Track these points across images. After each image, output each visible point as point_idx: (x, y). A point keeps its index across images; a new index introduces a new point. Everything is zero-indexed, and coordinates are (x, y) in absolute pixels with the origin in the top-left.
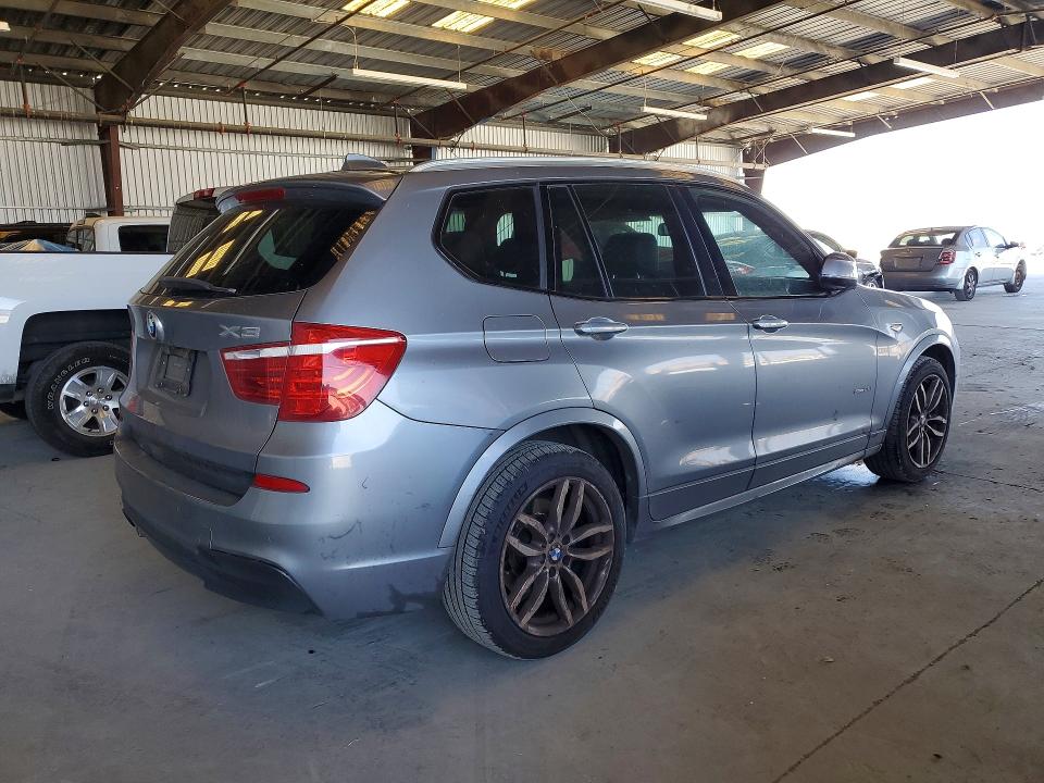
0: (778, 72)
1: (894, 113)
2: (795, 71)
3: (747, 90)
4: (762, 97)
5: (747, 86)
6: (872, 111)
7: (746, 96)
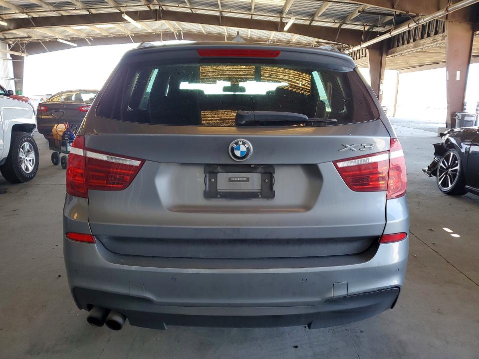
0: (47, 7)
1: (91, 38)
2: (54, 9)
3: (26, 13)
4: (33, 18)
5: (26, 11)
6: (82, 35)
7: (25, 16)
